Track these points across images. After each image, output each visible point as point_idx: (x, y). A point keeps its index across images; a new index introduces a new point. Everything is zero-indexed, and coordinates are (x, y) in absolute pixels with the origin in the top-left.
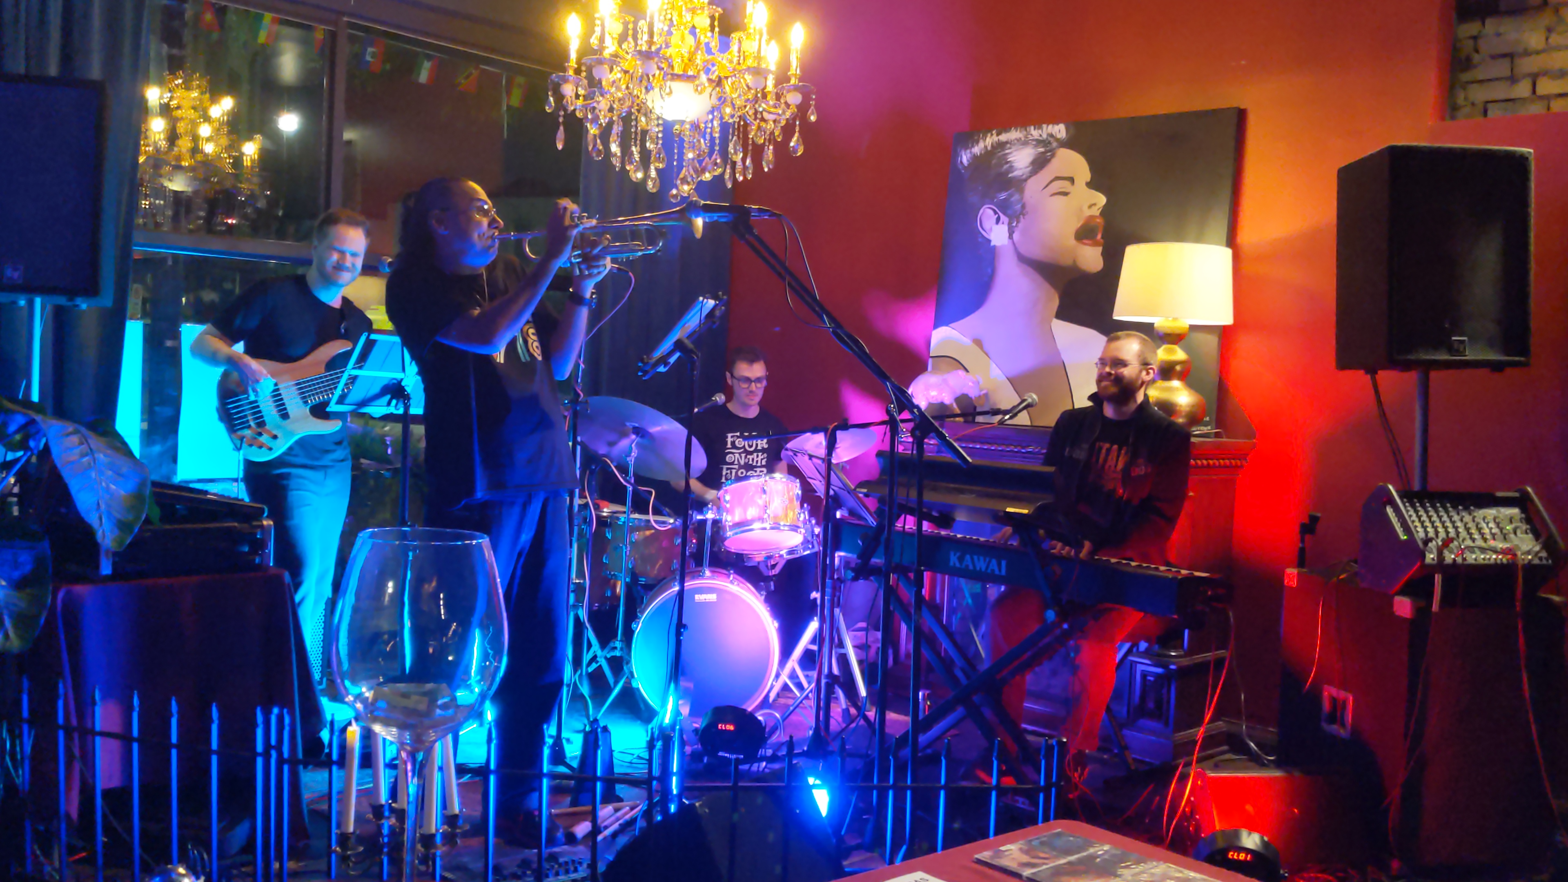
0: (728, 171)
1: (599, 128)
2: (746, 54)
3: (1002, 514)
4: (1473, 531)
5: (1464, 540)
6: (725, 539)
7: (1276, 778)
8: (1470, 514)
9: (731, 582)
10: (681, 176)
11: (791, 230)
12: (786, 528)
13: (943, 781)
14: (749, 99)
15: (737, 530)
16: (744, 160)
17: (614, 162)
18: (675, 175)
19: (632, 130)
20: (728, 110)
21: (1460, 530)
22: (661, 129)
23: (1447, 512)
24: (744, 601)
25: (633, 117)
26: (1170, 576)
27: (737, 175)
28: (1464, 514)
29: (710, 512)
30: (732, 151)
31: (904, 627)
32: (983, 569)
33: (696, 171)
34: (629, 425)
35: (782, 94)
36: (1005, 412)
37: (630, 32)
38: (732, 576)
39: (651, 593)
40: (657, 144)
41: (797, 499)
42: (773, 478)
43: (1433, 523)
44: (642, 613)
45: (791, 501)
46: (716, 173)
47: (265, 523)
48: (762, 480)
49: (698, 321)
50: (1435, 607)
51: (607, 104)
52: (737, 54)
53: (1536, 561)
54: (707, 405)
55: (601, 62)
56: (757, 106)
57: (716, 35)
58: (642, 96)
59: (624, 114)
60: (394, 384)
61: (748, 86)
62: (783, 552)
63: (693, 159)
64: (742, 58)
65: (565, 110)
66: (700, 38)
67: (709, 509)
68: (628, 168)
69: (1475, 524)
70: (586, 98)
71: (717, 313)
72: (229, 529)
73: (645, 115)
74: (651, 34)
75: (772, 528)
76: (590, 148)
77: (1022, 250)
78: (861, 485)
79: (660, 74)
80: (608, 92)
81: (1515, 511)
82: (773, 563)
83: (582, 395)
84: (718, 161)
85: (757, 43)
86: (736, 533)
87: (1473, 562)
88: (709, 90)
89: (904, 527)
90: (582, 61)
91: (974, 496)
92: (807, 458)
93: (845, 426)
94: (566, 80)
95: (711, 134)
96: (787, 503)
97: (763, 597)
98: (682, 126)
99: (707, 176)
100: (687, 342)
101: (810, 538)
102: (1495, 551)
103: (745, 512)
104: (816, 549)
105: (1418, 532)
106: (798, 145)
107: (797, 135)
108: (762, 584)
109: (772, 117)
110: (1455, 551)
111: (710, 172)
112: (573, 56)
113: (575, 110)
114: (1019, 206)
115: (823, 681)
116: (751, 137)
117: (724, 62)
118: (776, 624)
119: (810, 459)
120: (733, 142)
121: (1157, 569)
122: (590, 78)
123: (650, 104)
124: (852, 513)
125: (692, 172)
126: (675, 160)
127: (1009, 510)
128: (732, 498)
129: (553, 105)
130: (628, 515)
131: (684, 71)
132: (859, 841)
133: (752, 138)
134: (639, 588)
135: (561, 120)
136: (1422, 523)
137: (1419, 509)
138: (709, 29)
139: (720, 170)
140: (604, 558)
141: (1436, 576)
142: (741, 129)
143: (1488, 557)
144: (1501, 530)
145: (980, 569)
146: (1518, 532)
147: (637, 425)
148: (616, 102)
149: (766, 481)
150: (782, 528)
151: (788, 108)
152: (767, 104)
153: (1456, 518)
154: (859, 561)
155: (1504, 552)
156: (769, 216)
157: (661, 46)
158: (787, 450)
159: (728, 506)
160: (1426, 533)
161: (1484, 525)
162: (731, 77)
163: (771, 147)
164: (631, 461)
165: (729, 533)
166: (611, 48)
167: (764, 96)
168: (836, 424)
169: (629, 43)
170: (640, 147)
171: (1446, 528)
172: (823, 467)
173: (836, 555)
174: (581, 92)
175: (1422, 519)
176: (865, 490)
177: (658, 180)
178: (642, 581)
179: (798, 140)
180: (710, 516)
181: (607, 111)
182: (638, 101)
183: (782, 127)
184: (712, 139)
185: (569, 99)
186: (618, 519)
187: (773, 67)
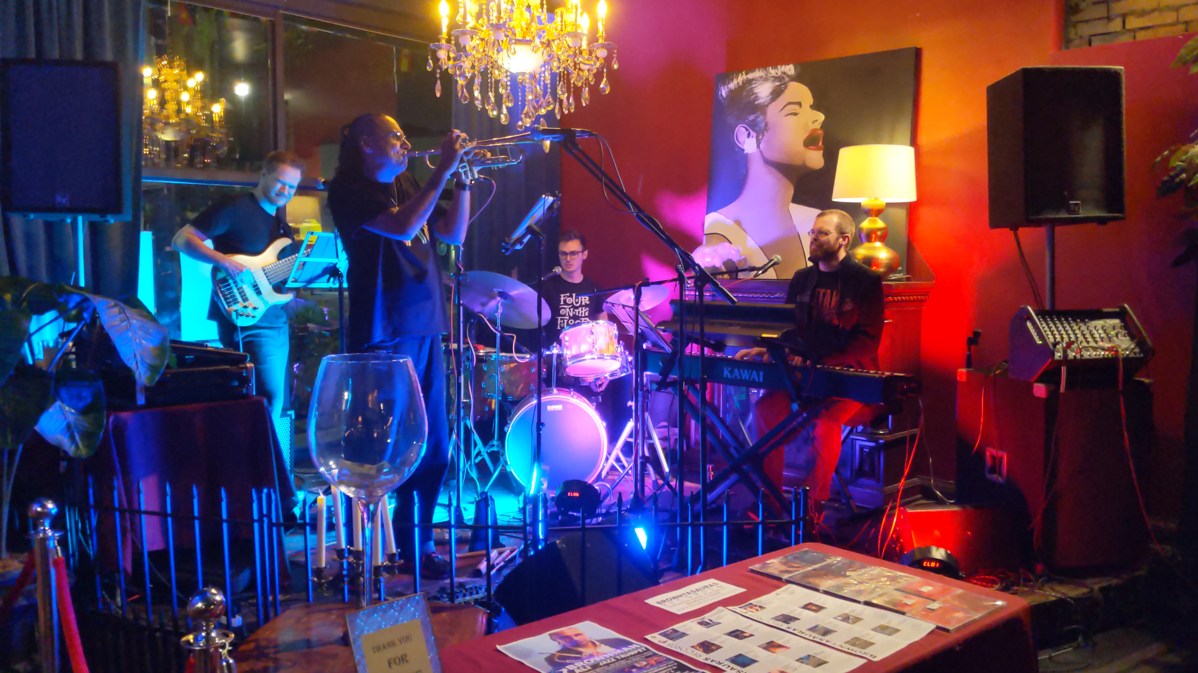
0: (557, 107)
1: (465, 80)
2: (566, 23)
3: (759, 338)
4: (1088, 336)
5: (1081, 342)
6: (567, 367)
7: (955, 511)
8: (1085, 325)
9: (572, 396)
10: (525, 112)
11: (604, 145)
12: (608, 358)
13: (725, 520)
14: (570, 55)
15: (575, 360)
16: (568, 99)
17: (477, 105)
18: (520, 112)
19: (489, 81)
20: (555, 64)
21: (1079, 336)
22: (509, 79)
23: (1069, 324)
24: (581, 409)
25: (489, 72)
26: (877, 376)
27: (564, 110)
28: (1081, 325)
29: (555, 348)
30: (560, 93)
31: (693, 422)
32: (747, 378)
33: (534, 108)
34: (496, 290)
35: (593, 50)
36: (758, 269)
37: (484, 11)
38: (572, 393)
39: (516, 407)
40: (506, 90)
41: (615, 338)
42: (598, 323)
43: (1059, 332)
44: (511, 421)
45: (611, 339)
46: (549, 109)
47: (248, 365)
48: (590, 325)
49: (542, 212)
50: (1062, 389)
51: (469, 63)
52: (560, 24)
53: (1132, 355)
54: (550, 275)
55: (464, 33)
56: (576, 59)
57: (545, 10)
58: (495, 56)
59: (482, 70)
60: (331, 266)
61: (568, 46)
62: (607, 375)
63: (532, 100)
64: (564, 26)
65: (441, 68)
66: (533, 13)
67: (554, 347)
68: (487, 108)
69: (1088, 331)
70: (455, 59)
71: (555, 206)
72: (224, 371)
73: (498, 69)
74: (499, 12)
75: (599, 358)
76: (460, 95)
77: (768, 155)
78: (660, 324)
79: (506, 40)
80: (471, 54)
81: (1116, 321)
82: (600, 383)
83: (463, 269)
84: (550, 100)
85: (574, 14)
86: (574, 363)
87: (1088, 357)
88: (542, 50)
89: (691, 353)
90: (452, 33)
91: (739, 327)
92: (621, 307)
93: (647, 284)
94: (440, 48)
95: (544, 81)
96: (608, 340)
97: (594, 407)
98: (523, 76)
99: (543, 111)
100: (535, 227)
101: (625, 365)
102: (1103, 349)
103: (579, 348)
104: (630, 372)
105: (1049, 338)
106: (606, 86)
107: (605, 79)
108: (593, 398)
109: (587, 67)
110: (1075, 350)
111: (544, 108)
112: (445, 30)
113: (447, 69)
114: (764, 124)
115: (639, 461)
116: (572, 82)
117: (551, 29)
118: (605, 424)
119: (624, 308)
120: (560, 86)
121: (869, 372)
122: (457, 45)
123: (500, 62)
124: (655, 344)
125: (532, 109)
126: (518, 101)
127: (764, 335)
128: (570, 339)
129: (432, 65)
130: (498, 354)
131: (523, 37)
132: (668, 566)
133: (574, 83)
134: (508, 403)
135: (438, 76)
136: (1052, 332)
137: (1050, 322)
138: (540, 6)
139: (552, 106)
140: (483, 384)
141: (1062, 367)
142: (566, 77)
143: (1098, 353)
144: (1107, 335)
145: (745, 378)
146: (1119, 336)
147: (501, 290)
148: (476, 61)
149: (593, 326)
150: (605, 358)
151: (598, 60)
152: (583, 58)
153: (1075, 327)
154: (661, 377)
155: (1109, 349)
156: (589, 136)
157: (506, 20)
158: (607, 303)
159: (567, 344)
160: (1055, 338)
161: (1095, 332)
162: (557, 39)
163: (587, 89)
164: (498, 315)
165: (569, 363)
166: (471, 22)
167: (581, 53)
168: (641, 282)
169: (483, 18)
170: (495, 93)
171: (1068, 335)
172: (632, 314)
173: (644, 375)
174: (452, 55)
175: (1052, 329)
176: (663, 328)
177: (508, 116)
178: (510, 398)
179: (606, 81)
180: (555, 351)
181: (470, 69)
182: (492, 60)
183: (594, 74)
184: (545, 85)
185: (443, 61)
186: (491, 356)
187: (586, 32)
